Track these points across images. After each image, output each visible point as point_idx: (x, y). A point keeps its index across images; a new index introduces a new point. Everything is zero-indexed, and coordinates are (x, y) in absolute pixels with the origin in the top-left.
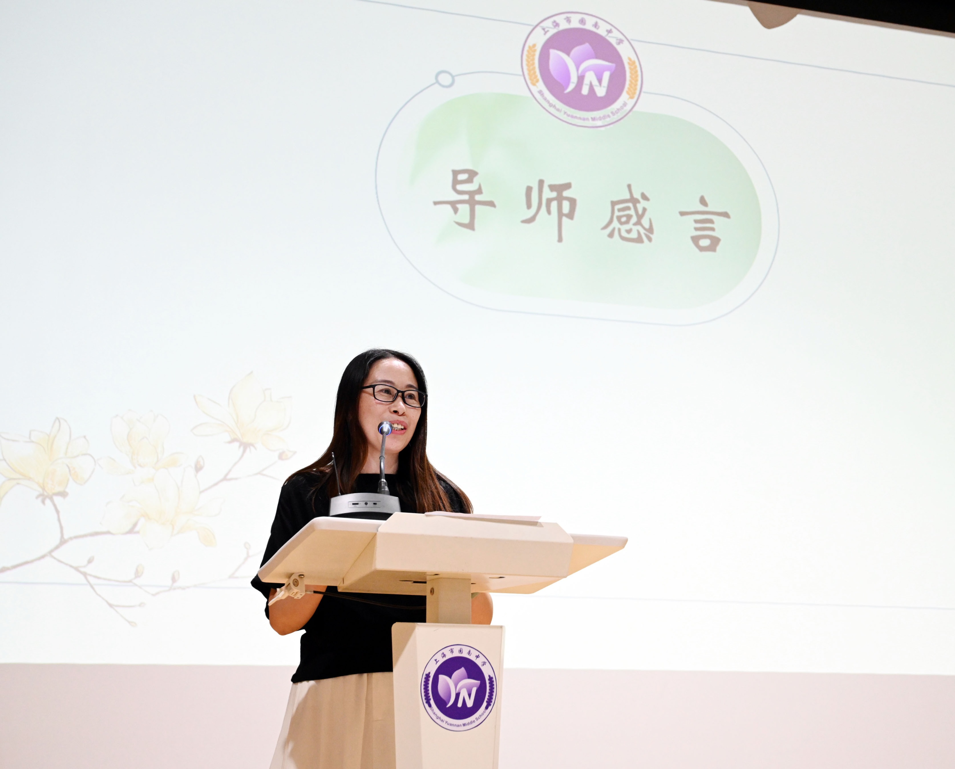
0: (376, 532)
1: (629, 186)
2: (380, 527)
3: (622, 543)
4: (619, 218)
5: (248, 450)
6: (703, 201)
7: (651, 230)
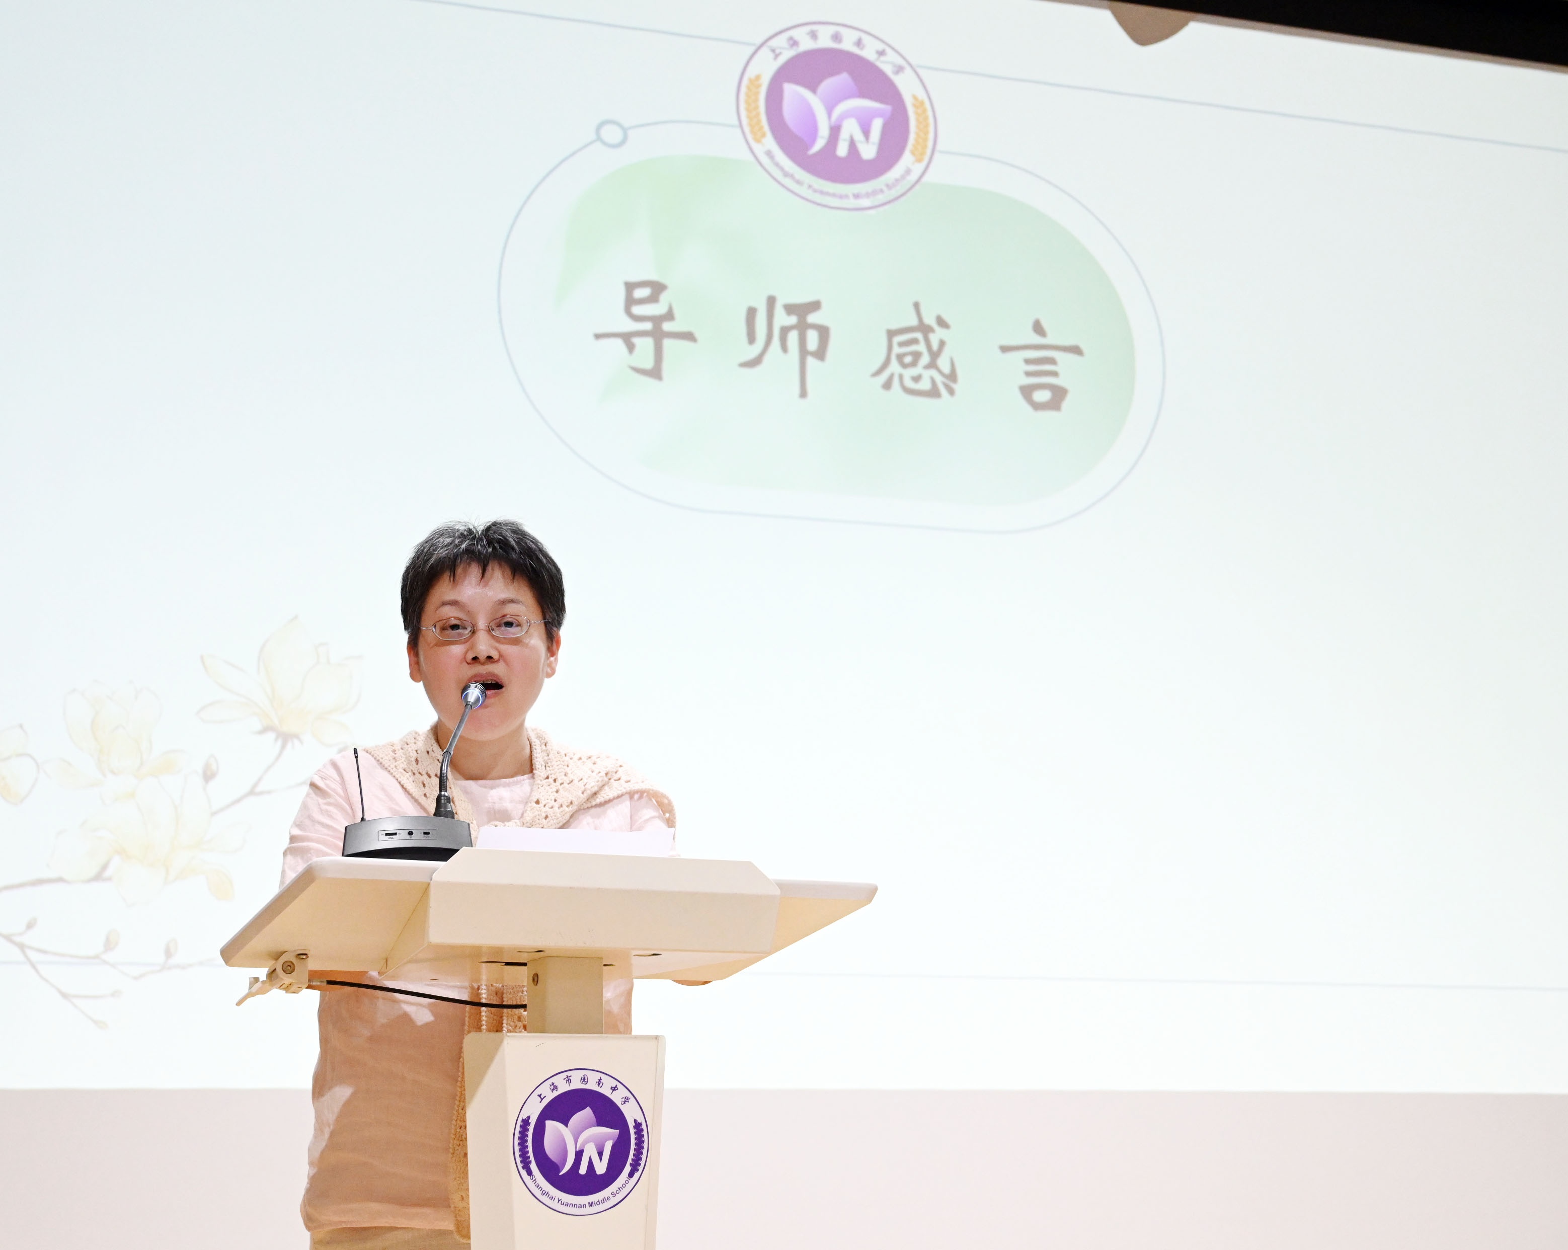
0: (429, 881)
1: (917, 306)
2: (436, 872)
3: (868, 894)
4: (900, 357)
5: (289, 745)
6: (1038, 328)
7: (952, 376)
